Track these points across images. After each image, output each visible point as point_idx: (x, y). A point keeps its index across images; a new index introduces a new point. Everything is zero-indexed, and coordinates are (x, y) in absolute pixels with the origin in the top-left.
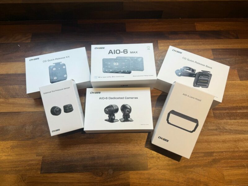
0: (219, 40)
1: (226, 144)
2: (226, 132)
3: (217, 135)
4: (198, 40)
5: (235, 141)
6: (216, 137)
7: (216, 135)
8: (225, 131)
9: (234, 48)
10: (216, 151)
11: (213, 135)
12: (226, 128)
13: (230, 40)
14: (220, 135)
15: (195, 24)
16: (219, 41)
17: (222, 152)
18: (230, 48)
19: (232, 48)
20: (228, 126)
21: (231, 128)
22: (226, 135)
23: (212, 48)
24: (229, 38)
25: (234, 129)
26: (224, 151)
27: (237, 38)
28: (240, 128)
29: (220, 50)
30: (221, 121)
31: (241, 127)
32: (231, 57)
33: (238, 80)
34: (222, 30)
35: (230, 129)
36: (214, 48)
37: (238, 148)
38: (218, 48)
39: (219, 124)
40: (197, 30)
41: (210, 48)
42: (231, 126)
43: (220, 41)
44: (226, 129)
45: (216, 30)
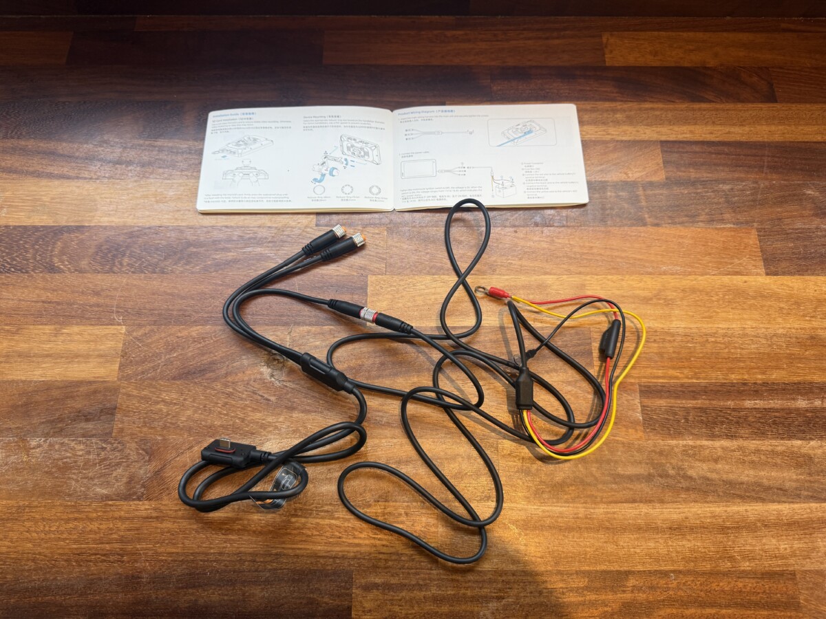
0: (697, 106)
1: (684, 542)
2: (688, 489)
3: (650, 501)
4: (607, 105)
5: (723, 529)
6: (644, 509)
7: (648, 501)
8: (684, 484)
9: (754, 139)
10: (640, 568)
11: (634, 501)
12: (691, 472)
13: (739, 106)
14: (662, 501)
15: (604, 40)
16: (694, 110)
17: (665, 574)
18: (738, 138)
19: (744, 139)
20: (698, 464)
21: (709, 475)
22: (685, 501)
23: (664, 138)
24: (738, 99)
25: (725, 477)
26: (674, 571)
27: (771, 98)
28: (748, 475)
29: (697, 148)
30: (674, 442)
31: (752, 472)
32: (737, 175)
33: (758, 274)
34: (712, 63)
35: (708, 479)
36: (672, 138)
37: (731, 558)
38: (688, 136)
39: (661, 453)
40: (607, 64)
41: (655, 137)
42: (712, 465)
43: (700, 109)
44: (691, 478)
45: (686, 65)
